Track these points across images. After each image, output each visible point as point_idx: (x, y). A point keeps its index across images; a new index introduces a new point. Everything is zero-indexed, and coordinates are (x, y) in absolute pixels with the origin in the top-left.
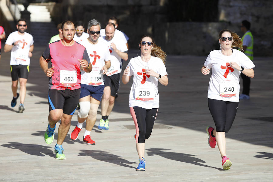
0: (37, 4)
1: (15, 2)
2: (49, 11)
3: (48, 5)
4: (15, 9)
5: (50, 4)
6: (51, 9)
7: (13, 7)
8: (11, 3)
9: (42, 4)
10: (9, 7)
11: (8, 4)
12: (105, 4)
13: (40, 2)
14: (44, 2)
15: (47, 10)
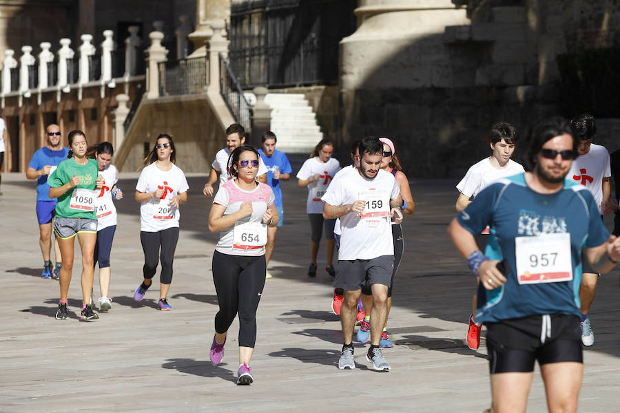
0: (286, 90)
1: (239, 87)
2: (311, 104)
3: (309, 91)
4: (239, 102)
5: (313, 88)
6: (317, 101)
7: (233, 97)
8: (230, 90)
9: (297, 88)
10: (225, 98)
11: (224, 92)
12: (428, 85)
13: (294, 86)
14: (300, 86)
15: (306, 102)
